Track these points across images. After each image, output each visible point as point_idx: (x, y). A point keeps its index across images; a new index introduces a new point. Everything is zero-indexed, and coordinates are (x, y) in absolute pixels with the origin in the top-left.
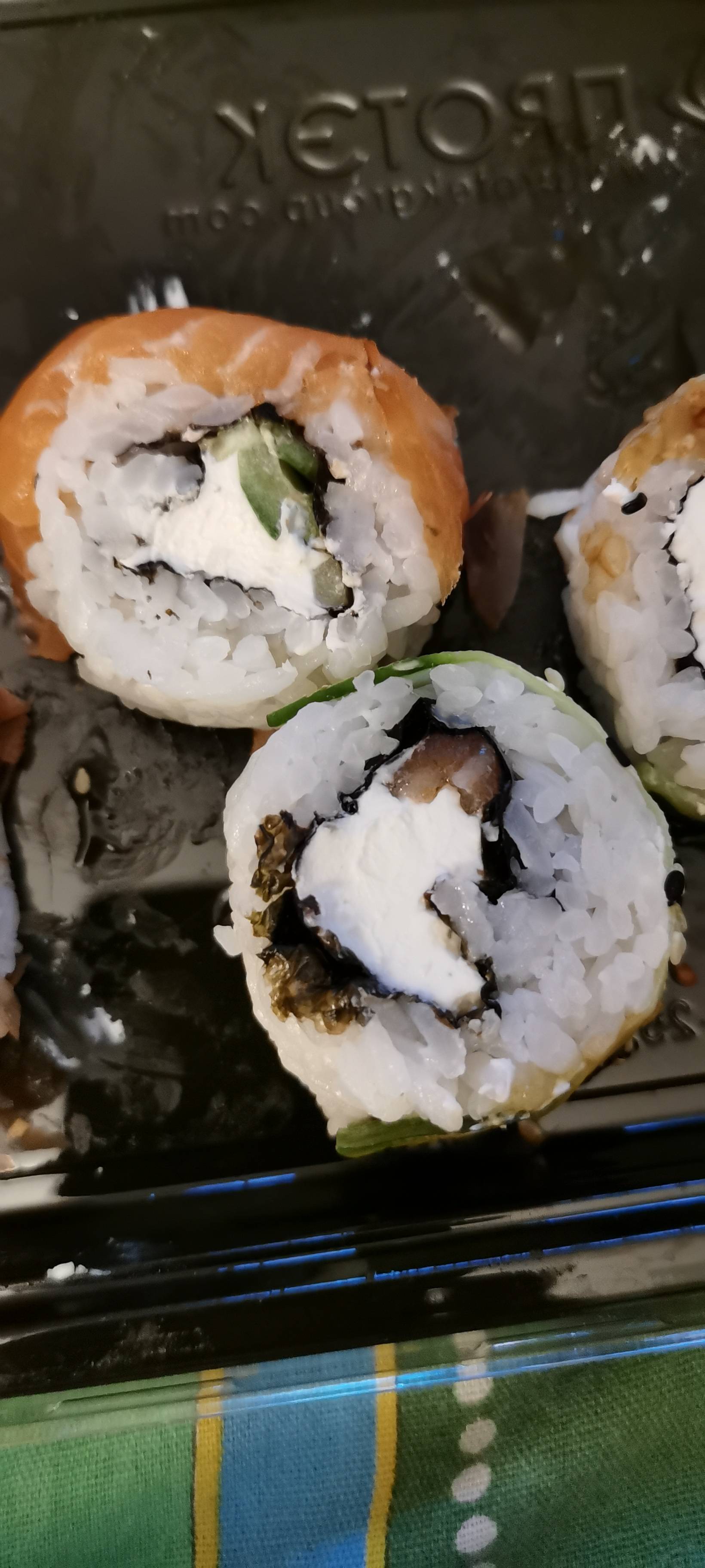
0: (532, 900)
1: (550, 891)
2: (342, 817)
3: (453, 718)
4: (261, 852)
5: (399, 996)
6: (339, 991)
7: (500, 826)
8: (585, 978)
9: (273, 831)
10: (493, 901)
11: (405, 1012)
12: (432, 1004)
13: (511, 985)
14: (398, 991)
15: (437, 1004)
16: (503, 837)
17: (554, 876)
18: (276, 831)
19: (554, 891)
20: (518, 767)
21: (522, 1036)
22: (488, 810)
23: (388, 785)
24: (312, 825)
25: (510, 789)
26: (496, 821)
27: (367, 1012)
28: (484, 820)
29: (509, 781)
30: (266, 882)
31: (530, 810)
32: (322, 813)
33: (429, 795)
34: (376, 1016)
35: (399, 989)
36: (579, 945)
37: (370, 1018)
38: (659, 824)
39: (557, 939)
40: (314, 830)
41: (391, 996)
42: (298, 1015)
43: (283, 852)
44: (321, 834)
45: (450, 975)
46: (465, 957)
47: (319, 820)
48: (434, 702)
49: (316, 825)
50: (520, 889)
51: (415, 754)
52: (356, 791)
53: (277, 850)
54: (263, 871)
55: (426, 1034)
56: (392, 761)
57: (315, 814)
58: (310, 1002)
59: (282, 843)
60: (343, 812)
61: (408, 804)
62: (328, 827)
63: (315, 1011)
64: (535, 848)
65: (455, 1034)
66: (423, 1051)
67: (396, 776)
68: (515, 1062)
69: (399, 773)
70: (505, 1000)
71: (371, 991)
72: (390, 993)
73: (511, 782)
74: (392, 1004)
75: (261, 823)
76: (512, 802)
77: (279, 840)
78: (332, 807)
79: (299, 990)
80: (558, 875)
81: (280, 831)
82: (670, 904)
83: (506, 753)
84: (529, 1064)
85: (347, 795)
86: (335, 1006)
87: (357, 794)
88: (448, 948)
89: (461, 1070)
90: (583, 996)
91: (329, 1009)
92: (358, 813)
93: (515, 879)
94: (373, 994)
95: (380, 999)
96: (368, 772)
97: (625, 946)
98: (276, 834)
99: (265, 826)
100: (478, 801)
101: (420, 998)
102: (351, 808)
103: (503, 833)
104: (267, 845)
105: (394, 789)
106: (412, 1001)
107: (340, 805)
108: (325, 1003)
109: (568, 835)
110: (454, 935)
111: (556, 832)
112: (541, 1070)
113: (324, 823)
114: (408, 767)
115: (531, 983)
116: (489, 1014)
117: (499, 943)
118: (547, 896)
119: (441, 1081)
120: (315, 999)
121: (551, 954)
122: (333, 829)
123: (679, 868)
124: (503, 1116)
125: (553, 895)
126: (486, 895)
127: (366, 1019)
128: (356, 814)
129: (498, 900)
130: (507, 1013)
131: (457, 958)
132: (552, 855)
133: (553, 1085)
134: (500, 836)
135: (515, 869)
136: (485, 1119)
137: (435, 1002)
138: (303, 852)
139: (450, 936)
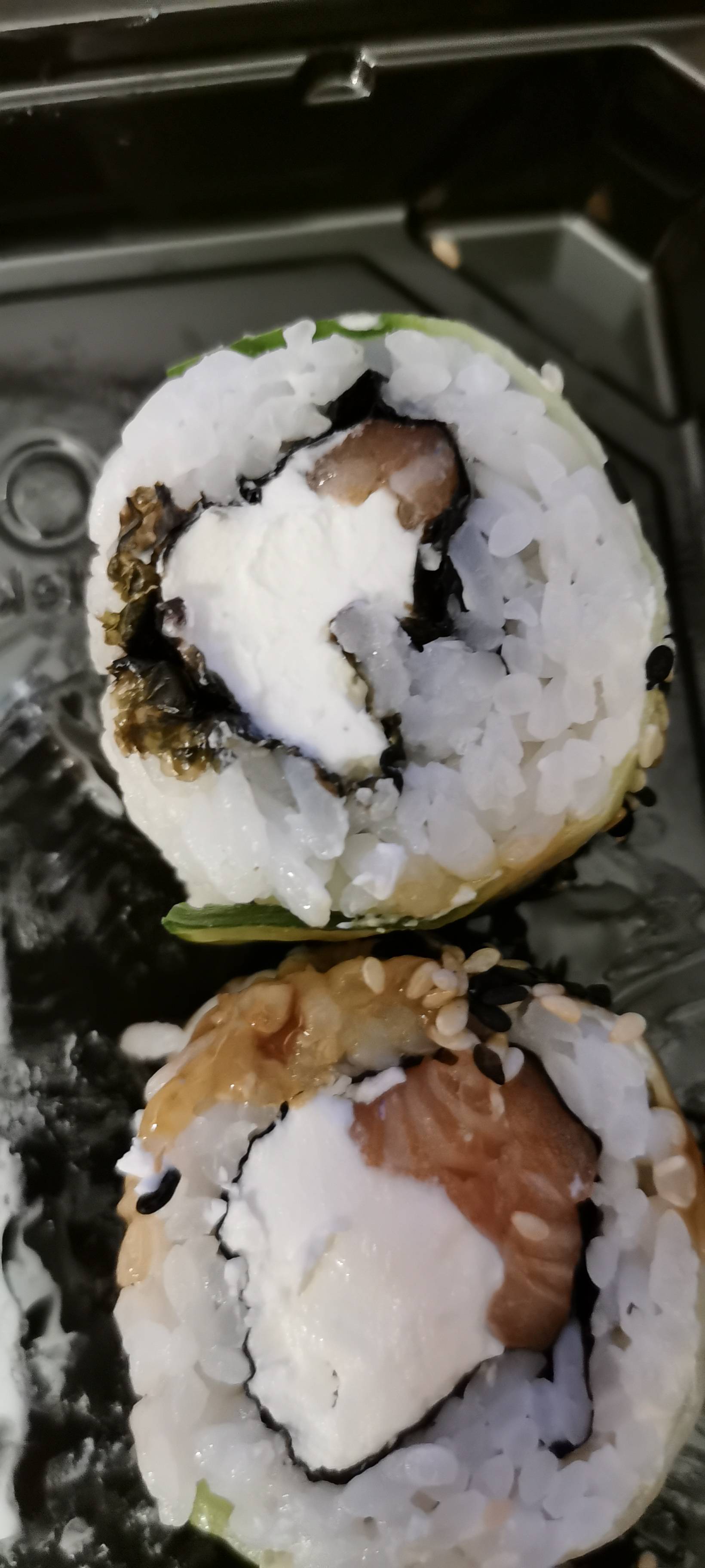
0: (468, 654)
1: (494, 646)
2: (239, 505)
3: (407, 404)
4: (124, 533)
5: (274, 744)
6: (197, 725)
7: (444, 551)
8: (523, 764)
9: (143, 509)
10: (418, 644)
11: (280, 767)
12: (315, 762)
13: (422, 755)
14: (273, 738)
15: (322, 763)
16: (445, 567)
17: (504, 628)
18: (148, 509)
19: (500, 648)
20: (481, 480)
21: (424, 820)
22: (431, 528)
23: (307, 475)
24: (195, 508)
25: (466, 505)
26: (439, 544)
27: (226, 755)
28: (424, 541)
29: (467, 496)
30: (126, 575)
31: (485, 537)
32: (212, 494)
33: (358, 496)
34: (237, 763)
35: (277, 736)
36: (520, 721)
37: (228, 764)
38: (653, 582)
39: (493, 708)
40: (197, 514)
41: (263, 743)
42: (141, 750)
43: (151, 537)
44: (206, 520)
45: (346, 729)
46: (369, 709)
47: (205, 503)
48: (387, 380)
49: (201, 509)
50: (454, 638)
51: (349, 439)
52: (263, 477)
53: (143, 532)
54: (124, 559)
55: (301, 798)
56: (317, 445)
57: (202, 494)
58: (159, 734)
59: (152, 524)
60: (240, 499)
61: (330, 502)
62: (217, 513)
63: (163, 747)
64: (484, 587)
65: (338, 803)
66: (291, 818)
67: (318, 465)
68: (409, 852)
69: (322, 461)
70: (413, 773)
71: (237, 730)
72: (262, 738)
73: (469, 498)
74: (265, 753)
75: (130, 496)
76: (465, 524)
77: (148, 521)
78: (225, 488)
79: (149, 716)
80: (510, 627)
81: (154, 508)
82: (649, 687)
83: (469, 461)
84: (427, 857)
85: (250, 480)
86: (190, 743)
87: (262, 481)
88: (350, 696)
89: (338, 851)
90: (515, 784)
91: (181, 746)
92: (261, 504)
93: (451, 622)
94: (240, 735)
95: (248, 744)
96: (283, 455)
97: (581, 731)
98: (147, 513)
99: (133, 500)
100: (419, 514)
101: (301, 751)
102: (254, 497)
103: (446, 561)
104: (133, 524)
105: (312, 479)
106: (289, 754)
107: (238, 489)
108: (177, 738)
109: (532, 580)
110: (360, 682)
111: (516, 572)
112: (442, 870)
113: (212, 508)
114: (336, 455)
115: (450, 759)
116: (386, 784)
117: (416, 698)
118: (490, 651)
119: (311, 861)
120: (166, 732)
121: (482, 725)
122: (223, 517)
123: (671, 644)
124: (384, 918)
125: (499, 651)
126: (409, 635)
127: (224, 764)
128: (258, 505)
129: (425, 646)
130: (411, 789)
131: (358, 711)
132: (506, 600)
133: (455, 891)
134: (442, 565)
135: (452, 608)
136: (361, 917)
137: (319, 760)
138: (178, 540)
139: (355, 681)
